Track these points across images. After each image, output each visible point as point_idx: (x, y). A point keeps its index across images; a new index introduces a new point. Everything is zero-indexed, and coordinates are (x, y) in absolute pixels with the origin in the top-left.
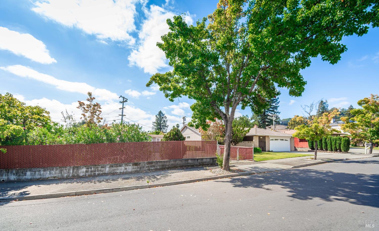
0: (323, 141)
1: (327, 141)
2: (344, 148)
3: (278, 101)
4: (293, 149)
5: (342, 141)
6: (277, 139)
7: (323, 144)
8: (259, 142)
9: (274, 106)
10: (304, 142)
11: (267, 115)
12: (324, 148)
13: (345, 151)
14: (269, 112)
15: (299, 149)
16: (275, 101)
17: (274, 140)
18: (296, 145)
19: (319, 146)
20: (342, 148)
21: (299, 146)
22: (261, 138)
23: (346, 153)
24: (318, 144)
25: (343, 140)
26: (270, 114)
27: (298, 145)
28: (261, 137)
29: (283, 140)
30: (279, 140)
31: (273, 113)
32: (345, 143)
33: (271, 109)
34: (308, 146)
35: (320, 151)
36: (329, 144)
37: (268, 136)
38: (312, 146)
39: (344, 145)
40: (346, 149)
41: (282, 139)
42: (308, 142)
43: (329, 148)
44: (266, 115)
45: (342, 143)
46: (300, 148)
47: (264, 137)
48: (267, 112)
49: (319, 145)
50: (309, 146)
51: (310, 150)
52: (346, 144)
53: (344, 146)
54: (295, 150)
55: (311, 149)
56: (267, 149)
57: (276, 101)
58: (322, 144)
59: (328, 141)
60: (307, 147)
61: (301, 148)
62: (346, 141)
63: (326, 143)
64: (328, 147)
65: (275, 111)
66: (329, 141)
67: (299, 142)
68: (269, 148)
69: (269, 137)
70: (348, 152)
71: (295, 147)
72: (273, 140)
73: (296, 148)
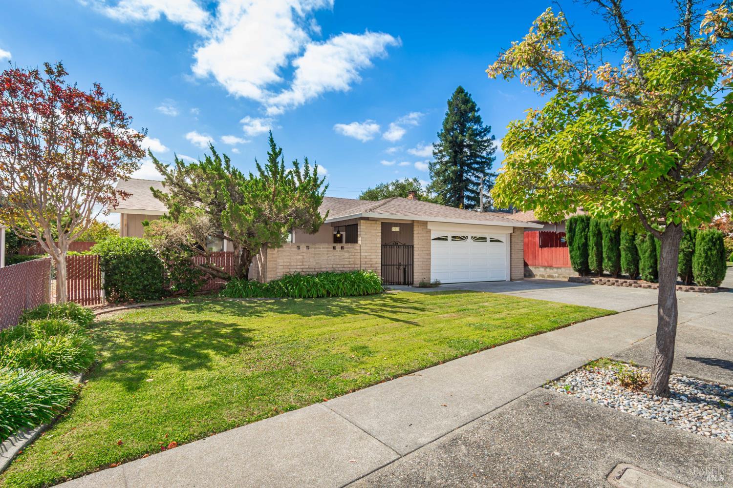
0: (623, 244)
1: (637, 241)
2: (706, 270)
3: (493, 147)
4: (520, 271)
5: (698, 241)
6: (460, 235)
7: (623, 253)
8: (384, 246)
9: (483, 157)
10: (557, 246)
11: (468, 179)
12: (628, 270)
13: (708, 283)
14: (473, 174)
15: (539, 273)
16: (486, 144)
17: (450, 238)
18: (531, 257)
19: (606, 260)
20: (696, 272)
21: (540, 261)
22: (395, 229)
23: (713, 291)
24: (604, 255)
25: (703, 239)
26: (473, 179)
27: (535, 257)
28: (396, 225)
29: (483, 239)
30: (469, 240)
31: (481, 175)
32: (710, 249)
33: (476, 166)
34: (570, 261)
35: (612, 280)
36: (647, 254)
37: (425, 223)
38: (581, 263)
39: (706, 257)
40: (716, 278)
41: (479, 236)
42: (568, 249)
43: (643, 270)
44: (464, 181)
45: (700, 249)
46: (542, 269)
47: (408, 227)
48: (467, 172)
49: (609, 259)
50: (574, 263)
51: (576, 275)
52: (714, 252)
53: (705, 263)
54: (525, 276)
55: (579, 271)
56: (418, 277)
57: (488, 146)
58: (619, 256)
59: (643, 241)
60: (565, 265)
61: (545, 267)
62: (714, 244)
63: (633, 250)
64: (641, 266)
65: (487, 171)
66: (647, 243)
67: (541, 247)
68: (429, 270)
69: (429, 227)
70: (722, 286)
71: (526, 265)
72: (444, 239)
73: (531, 268)
